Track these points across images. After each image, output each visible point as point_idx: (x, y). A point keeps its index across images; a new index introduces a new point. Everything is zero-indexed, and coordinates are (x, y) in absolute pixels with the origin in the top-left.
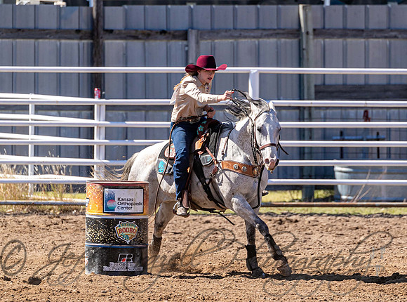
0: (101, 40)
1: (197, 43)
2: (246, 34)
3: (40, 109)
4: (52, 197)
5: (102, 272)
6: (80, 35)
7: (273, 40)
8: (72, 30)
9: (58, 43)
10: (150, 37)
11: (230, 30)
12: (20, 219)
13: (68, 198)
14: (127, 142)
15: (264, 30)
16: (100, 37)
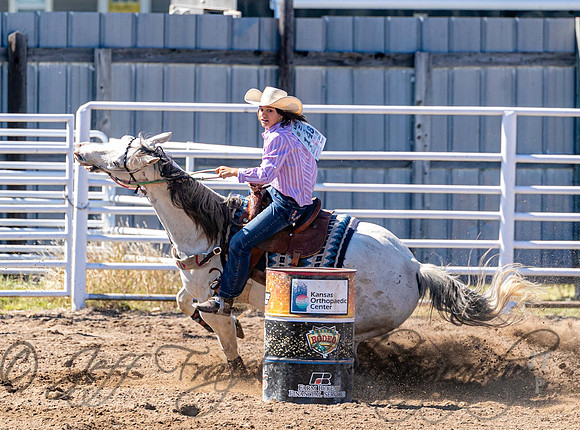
0: (290, 67)
1: (429, 71)
2: (500, 59)
3: (202, 163)
5: (286, 398)
6: (261, 58)
7: (537, 69)
8: (249, 51)
9: (229, 69)
10: (361, 63)
11: (475, 53)
12: (171, 322)
15: (525, 53)
16: (289, 61)
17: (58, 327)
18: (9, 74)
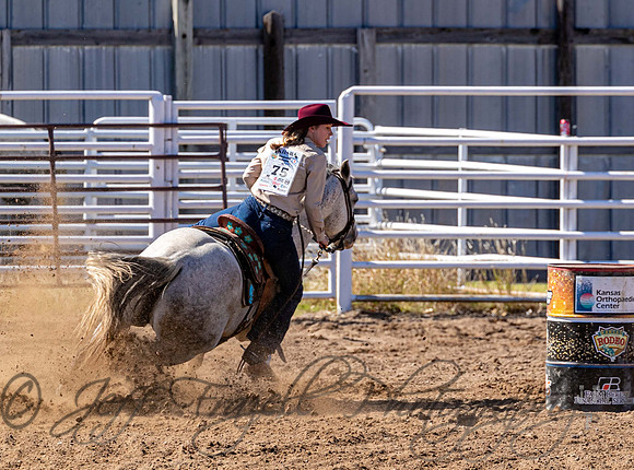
0: (570, 45)
3: (476, 152)
4: (494, 290)
5: (572, 406)
6: (536, 38)
8: (525, 29)
9: (504, 49)
12: (445, 323)
13: (519, 291)
14: (611, 204)
16: (569, 39)
17: (322, 332)
18: (265, 58)
